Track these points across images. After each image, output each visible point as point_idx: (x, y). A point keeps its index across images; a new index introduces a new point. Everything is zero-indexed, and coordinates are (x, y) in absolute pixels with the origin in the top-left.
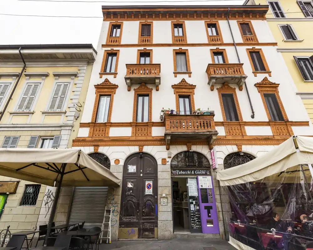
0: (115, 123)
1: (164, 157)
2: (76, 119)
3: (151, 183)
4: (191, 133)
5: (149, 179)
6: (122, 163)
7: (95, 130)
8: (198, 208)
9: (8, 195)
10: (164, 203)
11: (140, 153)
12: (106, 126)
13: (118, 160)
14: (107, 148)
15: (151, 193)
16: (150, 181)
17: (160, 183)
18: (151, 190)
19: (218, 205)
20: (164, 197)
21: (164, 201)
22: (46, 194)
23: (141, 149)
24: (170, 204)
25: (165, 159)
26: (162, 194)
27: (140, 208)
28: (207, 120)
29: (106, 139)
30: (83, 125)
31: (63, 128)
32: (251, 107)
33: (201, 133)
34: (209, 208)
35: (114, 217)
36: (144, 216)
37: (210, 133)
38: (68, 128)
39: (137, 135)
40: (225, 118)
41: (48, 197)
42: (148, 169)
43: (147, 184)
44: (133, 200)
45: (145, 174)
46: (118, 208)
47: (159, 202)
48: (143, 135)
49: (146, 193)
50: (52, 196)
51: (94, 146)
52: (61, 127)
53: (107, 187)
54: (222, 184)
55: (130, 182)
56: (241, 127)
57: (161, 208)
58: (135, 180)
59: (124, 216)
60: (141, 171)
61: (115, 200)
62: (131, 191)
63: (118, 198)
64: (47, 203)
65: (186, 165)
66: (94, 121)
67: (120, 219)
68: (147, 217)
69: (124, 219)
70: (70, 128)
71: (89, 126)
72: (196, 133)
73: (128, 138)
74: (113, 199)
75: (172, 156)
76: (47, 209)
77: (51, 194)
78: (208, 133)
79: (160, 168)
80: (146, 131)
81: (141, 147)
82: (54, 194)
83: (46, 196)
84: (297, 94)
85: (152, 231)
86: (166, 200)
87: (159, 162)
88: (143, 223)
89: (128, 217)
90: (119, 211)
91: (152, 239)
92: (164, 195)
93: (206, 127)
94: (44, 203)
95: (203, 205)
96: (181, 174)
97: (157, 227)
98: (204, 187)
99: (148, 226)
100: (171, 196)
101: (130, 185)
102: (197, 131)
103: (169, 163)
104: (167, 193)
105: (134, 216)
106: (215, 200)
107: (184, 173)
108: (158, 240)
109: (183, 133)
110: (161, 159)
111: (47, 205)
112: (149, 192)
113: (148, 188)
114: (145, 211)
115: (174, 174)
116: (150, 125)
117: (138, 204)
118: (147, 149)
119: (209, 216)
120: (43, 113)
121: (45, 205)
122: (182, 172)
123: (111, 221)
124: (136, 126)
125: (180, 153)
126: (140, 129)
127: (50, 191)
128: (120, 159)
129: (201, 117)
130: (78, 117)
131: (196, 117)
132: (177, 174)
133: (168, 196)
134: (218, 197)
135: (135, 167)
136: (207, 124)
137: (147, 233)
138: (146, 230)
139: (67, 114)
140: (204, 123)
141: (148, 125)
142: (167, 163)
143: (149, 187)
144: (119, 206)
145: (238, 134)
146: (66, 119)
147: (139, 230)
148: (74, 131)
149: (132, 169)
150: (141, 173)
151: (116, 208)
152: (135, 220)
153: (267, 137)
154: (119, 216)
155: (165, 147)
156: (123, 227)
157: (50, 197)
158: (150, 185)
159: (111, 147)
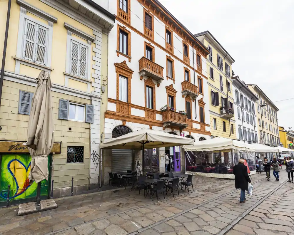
0: (135, 105)
2: (103, 93)
8: (173, 161)
10: (162, 159)
12: (128, 105)
14: (131, 123)
15: (156, 154)
18: (155, 152)
19: (181, 159)
20: (162, 156)
22: (91, 154)
23: (151, 127)
27: (151, 162)
29: (129, 116)
30: (110, 100)
32: (196, 113)
34: (178, 161)
36: (153, 166)
38: (98, 100)
39: (148, 117)
41: (94, 156)
43: (153, 149)
44: (147, 157)
47: (160, 158)
48: (151, 118)
49: (153, 154)
50: (97, 156)
51: (123, 120)
52: (90, 96)
54: (185, 150)
62: (146, 153)
63: (140, 156)
64: (95, 160)
66: (118, 99)
70: (100, 100)
71: (116, 103)
73: (143, 118)
74: (138, 157)
76: (96, 165)
77: (96, 154)
80: (153, 115)
82: (99, 154)
83: (92, 156)
88: (153, 169)
92: (162, 155)
94: (92, 161)
95: (176, 159)
98: (177, 151)
99: (155, 170)
102: (181, 123)
105: (148, 166)
106: (180, 158)
109: (176, 123)
111: (95, 162)
112: (154, 153)
114: (153, 163)
116: (155, 112)
117: (150, 160)
119: (178, 164)
121: (93, 162)
124: (146, 110)
126: (149, 114)
127: (94, 152)
130: (104, 91)
134: (181, 156)
136: (184, 119)
139: (93, 85)
141: (153, 112)
146: (92, 89)
148: (103, 103)
152: (149, 168)
155: (162, 128)
157: (96, 156)
159: (133, 123)
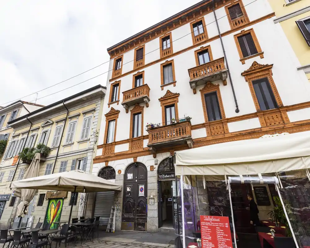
0: (118, 142)
1: (152, 165)
2: (95, 143)
3: (143, 187)
4: (167, 142)
5: (142, 184)
6: (123, 172)
7: (106, 149)
9: (64, 199)
10: (152, 203)
11: (134, 163)
12: (112, 145)
13: (120, 170)
14: (113, 162)
15: (143, 195)
16: (143, 185)
17: (149, 186)
18: (143, 192)
20: (152, 198)
21: (152, 201)
23: (135, 160)
24: (156, 204)
25: (153, 166)
26: (150, 195)
27: (135, 207)
28: (183, 127)
29: (112, 155)
30: (99, 147)
31: (88, 151)
32: (236, 101)
33: (176, 140)
35: (118, 214)
36: (138, 213)
37: (184, 139)
38: (90, 151)
39: (133, 148)
40: (207, 119)
42: (141, 176)
43: (140, 187)
44: (131, 201)
45: (139, 180)
46: (121, 207)
47: (148, 202)
48: (137, 148)
49: (140, 195)
51: (105, 161)
52: (87, 150)
53: (114, 192)
55: (128, 187)
56: (224, 124)
57: (149, 207)
58: (132, 185)
59: (125, 213)
60: (136, 178)
61: (119, 201)
62: (129, 194)
63: (121, 200)
64: (82, 204)
65: (171, 169)
66: (105, 143)
67: (123, 215)
68: (140, 214)
69: (125, 215)
70: (92, 150)
71: (102, 147)
72: (172, 141)
73: (126, 152)
74: (118, 200)
75: (159, 163)
76: (82, 208)
77: (83, 197)
78: (182, 139)
79: (149, 173)
80: (139, 144)
81: (135, 158)
82: (85, 198)
83: (81, 199)
84: (299, 69)
85: (144, 225)
86: (153, 200)
87: (149, 169)
88: (138, 218)
89: (128, 214)
90: (121, 209)
91: (143, 232)
92: (152, 196)
93: (181, 134)
94: (80, 204)
96: (165, 178)
97: (147, 222)
99: (141, 221)
100: (157, 197)
101: (128, 189)
102: (173, 139)
103: (156, 169)
104: (154, 195)
105: (131, 213)
107: (168, 176)
108: (147, 233)
109: (161, 143)
110: (150, 166)
112: (141, 194)
113: (141, 191)
114: (139, 210)
115: (160, 178)
116: (142, 138)
117: (134, 203)
118: (140, 159)
120: (78, 143)
122: (167, 176)
123: (116, 216)
124: (132, 141)
125: (166, 159)
126: (135, 144)
128: (121, 170)
129: (177, 125)
130: (96, 142)
131: (173, 126)
132: (162, 178)
133: (155, 197)
135: (132, 175)
136: (183, 130)
137: (140, 227)
138: (139, 224)
139: (90, 141)
140: (180, 130)
142: (154, 170)
143: (141, 189)
144: (121, 205)
145: (219, 133)
146: (90, 144)
147: (135, 224)
148: (94, 152)
149: (130, 176)
150: (136, 179)
151: (119, 207)
152: (132, 216)
153: (253, 130)
154: (121, 213)
155: (152, 156)
156: (124, 221)
157: (83, 200)
158: (142, 188)
159: (116, 161)
